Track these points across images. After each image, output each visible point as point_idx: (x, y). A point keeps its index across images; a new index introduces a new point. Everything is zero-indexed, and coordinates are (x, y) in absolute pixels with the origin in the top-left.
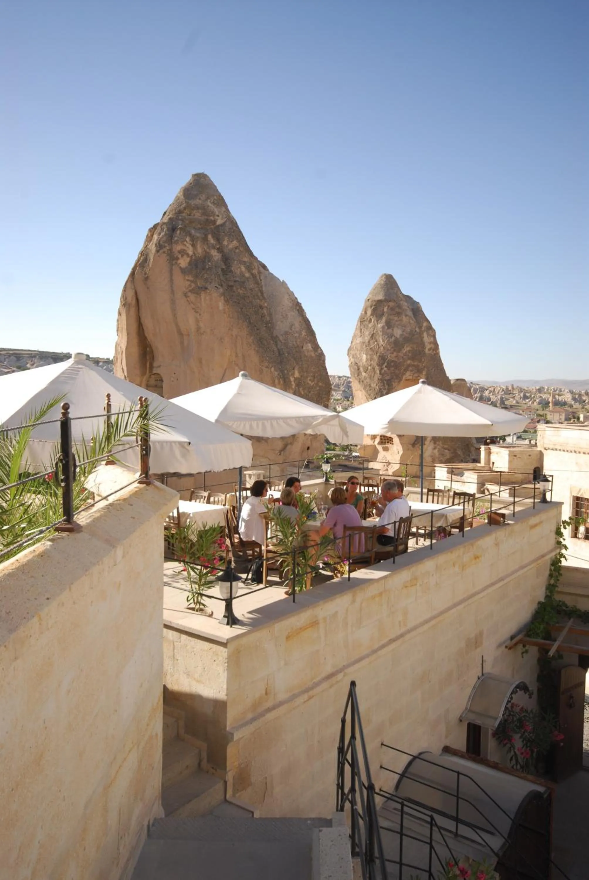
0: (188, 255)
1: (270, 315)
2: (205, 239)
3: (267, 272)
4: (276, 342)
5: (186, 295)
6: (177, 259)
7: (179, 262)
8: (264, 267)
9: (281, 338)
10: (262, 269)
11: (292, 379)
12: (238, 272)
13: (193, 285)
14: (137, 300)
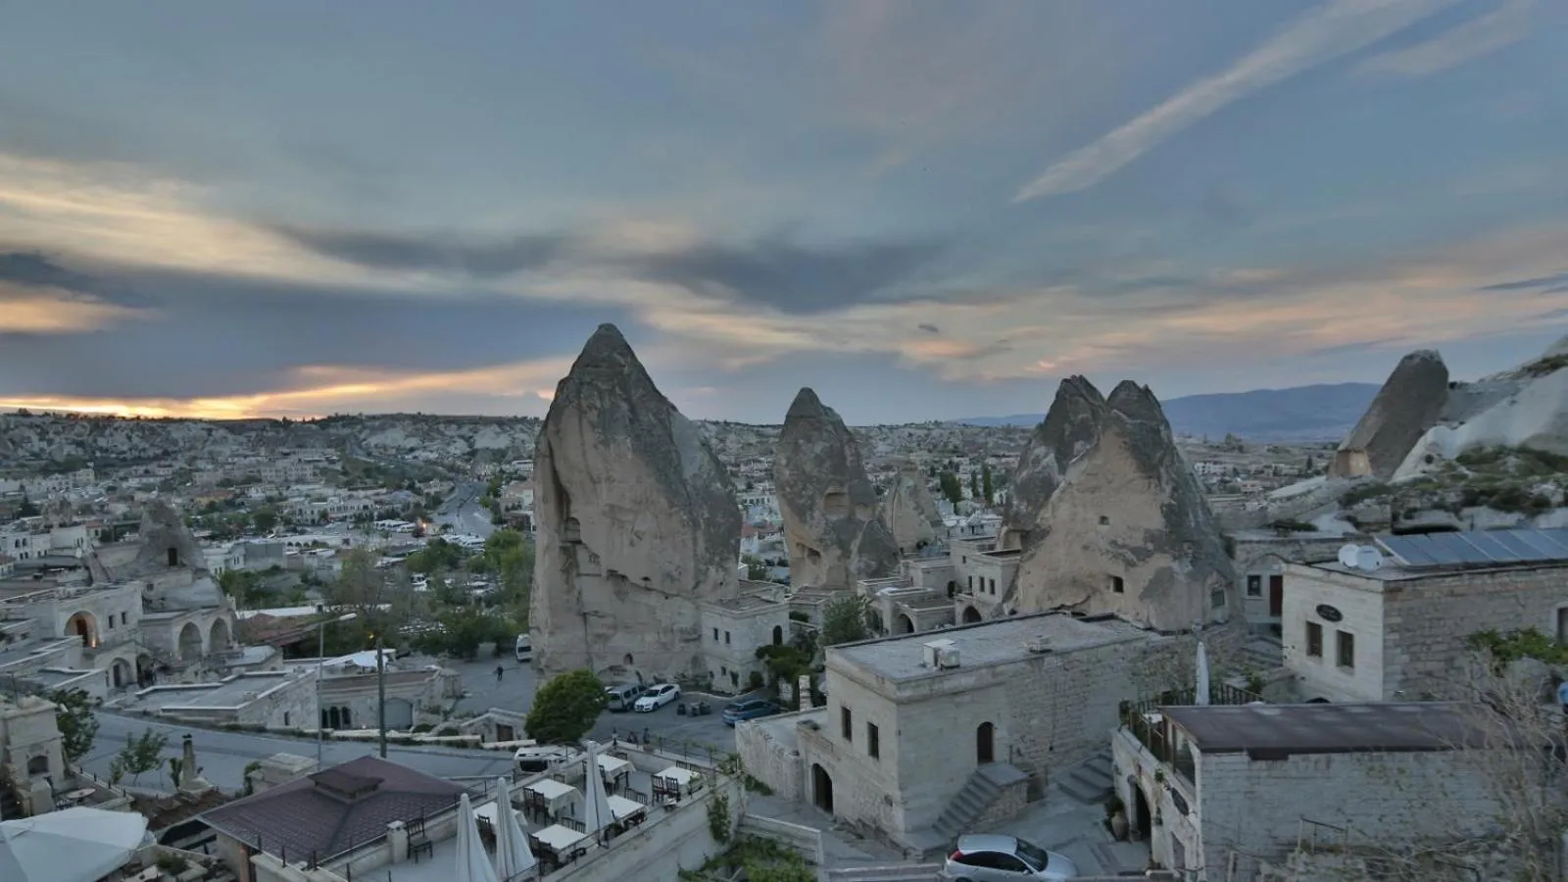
0: (596, 408)
1: (679, 459)
2: (612, 392)
3: (675, 413)
4: (684, 485)
5: (596, 447)
6: (586, 413)
7: (588, 415)
8: (674, 408)
9: (690, 481)
10: (671, 410)
11: (702, 521)
12: (646, 419)
13: (602, 437)
14: (551, 450)
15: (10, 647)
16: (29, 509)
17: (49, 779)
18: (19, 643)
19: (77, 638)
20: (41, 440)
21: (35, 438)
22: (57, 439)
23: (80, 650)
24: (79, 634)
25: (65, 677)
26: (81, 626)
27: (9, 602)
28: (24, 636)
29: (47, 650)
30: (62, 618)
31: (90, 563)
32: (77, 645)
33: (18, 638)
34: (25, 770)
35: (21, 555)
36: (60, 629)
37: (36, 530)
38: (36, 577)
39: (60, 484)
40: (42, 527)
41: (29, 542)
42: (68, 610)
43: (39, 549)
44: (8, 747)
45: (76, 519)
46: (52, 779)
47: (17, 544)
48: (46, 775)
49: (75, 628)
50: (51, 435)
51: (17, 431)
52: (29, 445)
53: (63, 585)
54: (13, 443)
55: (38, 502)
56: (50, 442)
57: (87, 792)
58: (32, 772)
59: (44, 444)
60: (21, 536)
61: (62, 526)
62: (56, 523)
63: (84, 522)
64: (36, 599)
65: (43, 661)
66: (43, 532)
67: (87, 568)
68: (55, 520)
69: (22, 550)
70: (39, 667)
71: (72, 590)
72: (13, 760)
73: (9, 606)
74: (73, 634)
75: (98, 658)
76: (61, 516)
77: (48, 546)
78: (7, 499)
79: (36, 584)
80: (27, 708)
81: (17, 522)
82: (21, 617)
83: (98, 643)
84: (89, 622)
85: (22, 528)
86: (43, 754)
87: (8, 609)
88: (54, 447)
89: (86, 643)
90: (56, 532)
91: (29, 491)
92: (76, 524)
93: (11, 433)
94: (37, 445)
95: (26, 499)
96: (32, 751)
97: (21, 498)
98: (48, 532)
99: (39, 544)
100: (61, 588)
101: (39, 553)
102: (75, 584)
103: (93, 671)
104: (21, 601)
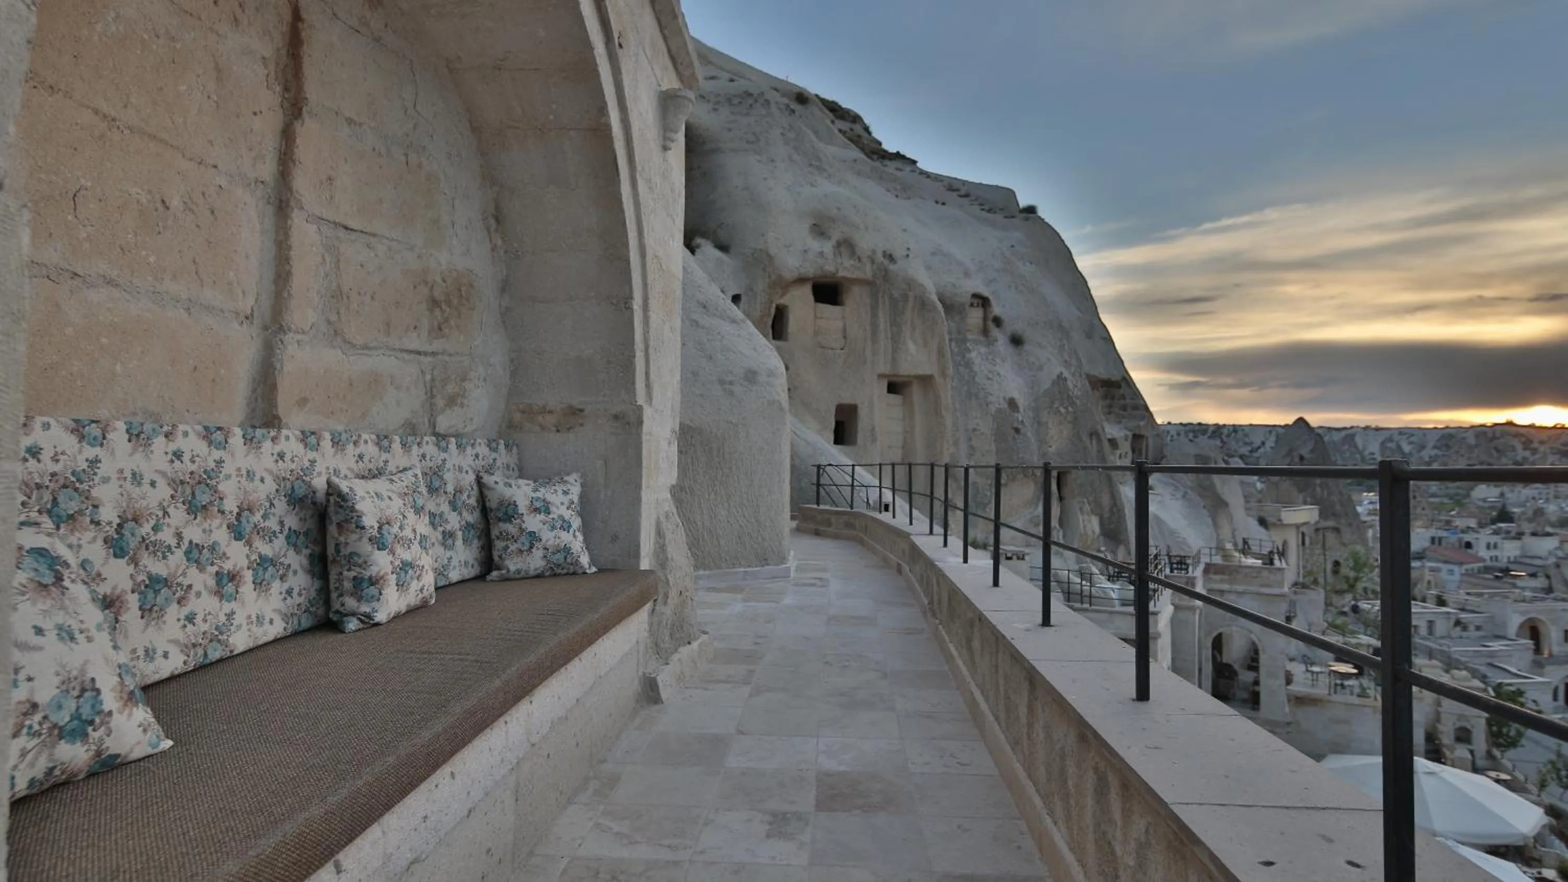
15: (1465, 634)
16: (1505, 516)
17: (1472, 752)
18: (1472, 633)
19: (1529, 643)
20: (1525, 449)
21: (1519, 447)
22: (1542, 449)
23: (1529, 656)
24: (1532, 639)
25: (1508, 675)
26: (1534, 631)
27: (1468, 594)
28: (1478, 628)
29: (1496, 646)
30: (1515, 621)
31: (1553, 572)
32: (1529, 649)
33: (1472, 628)
34: (1452, 737)
35: (1491, 558)
36: (1512, 630)
37: (1508, 535)
38: (1497, 577)
39: (1540, 493)
40: (1513, 534)
41: (1499, 545)
42: (1522, 613)
43: (1508, 554)
44: (1440, 709)
45: (1549, 529)
46: (1475, 753)
47: (1488, 547)
48: (1471, 747)
49: (1528, 633)
50: (1535, 445)
51: (1502, 440)
52: (1513, 453)
53: (1523, 588)
54: (1498, 451)
55: (1515, 510)
56: (1534, 452)
57: (1504, 776)
58: (1459, 739)
59: (1527, 454)
60: (1494, 539)
61: (1534, 534)
62: (1527, 531)
63: (1556, 534)
64: (1492, 595)
65: (1492, 655)
66: (1514, 538)
67: (1548, 577)
68: (1527, 528)
69: (1493, 553)
70: (1489, 660)
71: (1528, 594)
72: (1443, 721)
73: (1467, 597)
74: (1525, 638)
75: (1549, 668)
76: (1533, 525)
77: (1517, 553)
78: (1486, 505)
79: (1496, 584)
80: (1458, 680)
81: (1494, 527)
82: (1476, 609)
83: (1551, 655)
84: (1542, 629)
85: (1496, 533)
86: (1469, 727)
87: (1466, 600)
88: (1537, 456)
89: (1538, 650)
90: (1528, 540)
91: (1508, 499)
92: (1548, 535)
93: (1496, 441)
94: (1521, 453)
95: (1504, 506)
96: (1459, 720)
97: (1499, 505)
98: (1519, 539)
99: (1510, 550)
100: (1517, 591)
101: (1509, 558)
102: (1534, 590)
103: (1540, 679)
104: (1480, 595)
